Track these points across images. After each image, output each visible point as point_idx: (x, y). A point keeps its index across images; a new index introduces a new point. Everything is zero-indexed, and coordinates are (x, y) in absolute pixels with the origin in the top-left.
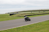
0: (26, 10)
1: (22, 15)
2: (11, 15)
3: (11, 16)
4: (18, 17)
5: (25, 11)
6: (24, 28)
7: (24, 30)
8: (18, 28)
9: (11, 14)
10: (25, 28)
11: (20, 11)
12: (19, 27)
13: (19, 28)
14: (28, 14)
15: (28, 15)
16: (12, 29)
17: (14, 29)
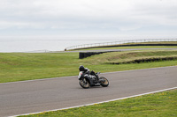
0: (139, 42)
1: (123, 56)
2: (82, 56)
3: (85, 60)
4: (107, 63)
5: (135, 42)
6: (129, 107)
7: (130, 114)
8: (106, 107)
9: (82, 51)
10: (135, 108)
11: (118, 44)
12: (112, 103)
13: (112, 105)
14: (144, 54)
15: (145, 58)
16: (87, 107)
17: (92, 107)
